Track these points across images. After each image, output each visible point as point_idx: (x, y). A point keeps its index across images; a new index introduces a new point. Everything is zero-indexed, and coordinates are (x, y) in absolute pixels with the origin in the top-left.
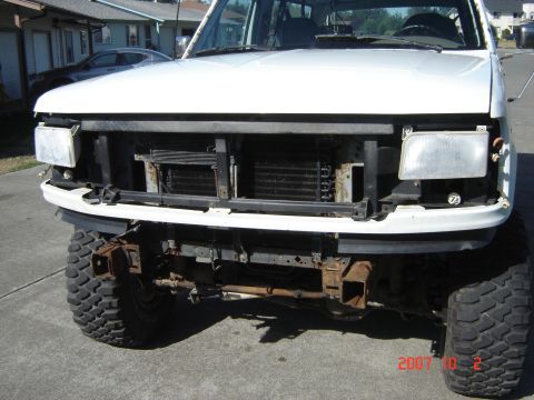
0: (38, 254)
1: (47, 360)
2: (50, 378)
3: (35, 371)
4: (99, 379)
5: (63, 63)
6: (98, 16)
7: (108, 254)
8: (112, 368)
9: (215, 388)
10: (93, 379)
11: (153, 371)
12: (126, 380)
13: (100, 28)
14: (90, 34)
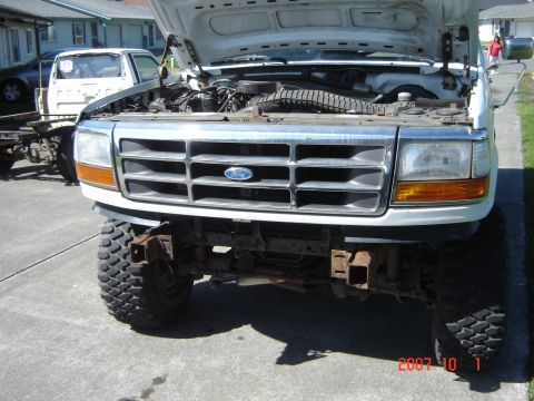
0: (7, 252)
1: (27, 347)
2: (32, 362)
3: (17, 356)
4: (77, 362)
5: (10, 63)
6: (44, 14)
7: (145, 243)
8: (88, 351)
9: (183, 365)
10: (71, 361)
11: (126, 352)
12: (102, 360)
13: (47, 26)
14: (37, 32)
